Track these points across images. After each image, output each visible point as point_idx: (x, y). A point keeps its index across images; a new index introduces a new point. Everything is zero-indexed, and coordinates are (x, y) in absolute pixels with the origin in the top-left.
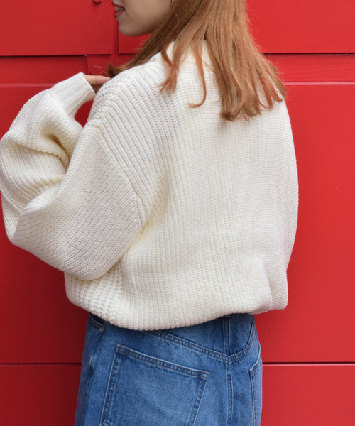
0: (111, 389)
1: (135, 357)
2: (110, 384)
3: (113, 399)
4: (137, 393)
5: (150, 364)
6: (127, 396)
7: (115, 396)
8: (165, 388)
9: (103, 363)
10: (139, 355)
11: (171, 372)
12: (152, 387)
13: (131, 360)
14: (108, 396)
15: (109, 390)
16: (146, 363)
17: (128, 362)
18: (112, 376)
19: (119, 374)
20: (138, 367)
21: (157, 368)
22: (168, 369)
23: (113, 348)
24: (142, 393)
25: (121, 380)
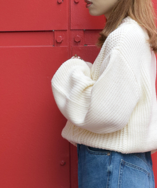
0: (120, 181)
1: (128, 165)
2: (120, 179)
3: (121, 186)
4: (131, 183)
5: (134, 168)
6: (127, 184)
7: (122, 185)
8: (140, 180)
9: (116, 168)
10: (129, 164)
11: (142, 172)
12: (135, 179)
13: (126, 167)
14: (119, 185)
15: (119, 182)
16: (133, 168)
17: (125, 168)
18: (120, 175)
19: (122, 174)
20: (130, 170)
21: (136, 170)
22: (141, 171)
23: (119, 161)
24: (133, 182)
25: (123, 177)
